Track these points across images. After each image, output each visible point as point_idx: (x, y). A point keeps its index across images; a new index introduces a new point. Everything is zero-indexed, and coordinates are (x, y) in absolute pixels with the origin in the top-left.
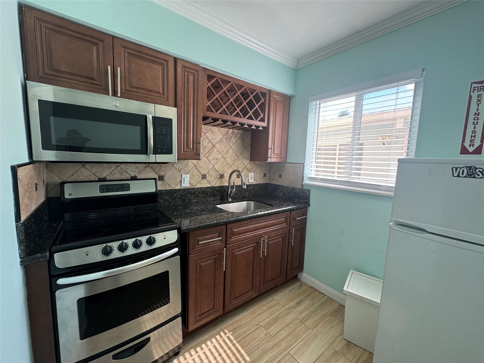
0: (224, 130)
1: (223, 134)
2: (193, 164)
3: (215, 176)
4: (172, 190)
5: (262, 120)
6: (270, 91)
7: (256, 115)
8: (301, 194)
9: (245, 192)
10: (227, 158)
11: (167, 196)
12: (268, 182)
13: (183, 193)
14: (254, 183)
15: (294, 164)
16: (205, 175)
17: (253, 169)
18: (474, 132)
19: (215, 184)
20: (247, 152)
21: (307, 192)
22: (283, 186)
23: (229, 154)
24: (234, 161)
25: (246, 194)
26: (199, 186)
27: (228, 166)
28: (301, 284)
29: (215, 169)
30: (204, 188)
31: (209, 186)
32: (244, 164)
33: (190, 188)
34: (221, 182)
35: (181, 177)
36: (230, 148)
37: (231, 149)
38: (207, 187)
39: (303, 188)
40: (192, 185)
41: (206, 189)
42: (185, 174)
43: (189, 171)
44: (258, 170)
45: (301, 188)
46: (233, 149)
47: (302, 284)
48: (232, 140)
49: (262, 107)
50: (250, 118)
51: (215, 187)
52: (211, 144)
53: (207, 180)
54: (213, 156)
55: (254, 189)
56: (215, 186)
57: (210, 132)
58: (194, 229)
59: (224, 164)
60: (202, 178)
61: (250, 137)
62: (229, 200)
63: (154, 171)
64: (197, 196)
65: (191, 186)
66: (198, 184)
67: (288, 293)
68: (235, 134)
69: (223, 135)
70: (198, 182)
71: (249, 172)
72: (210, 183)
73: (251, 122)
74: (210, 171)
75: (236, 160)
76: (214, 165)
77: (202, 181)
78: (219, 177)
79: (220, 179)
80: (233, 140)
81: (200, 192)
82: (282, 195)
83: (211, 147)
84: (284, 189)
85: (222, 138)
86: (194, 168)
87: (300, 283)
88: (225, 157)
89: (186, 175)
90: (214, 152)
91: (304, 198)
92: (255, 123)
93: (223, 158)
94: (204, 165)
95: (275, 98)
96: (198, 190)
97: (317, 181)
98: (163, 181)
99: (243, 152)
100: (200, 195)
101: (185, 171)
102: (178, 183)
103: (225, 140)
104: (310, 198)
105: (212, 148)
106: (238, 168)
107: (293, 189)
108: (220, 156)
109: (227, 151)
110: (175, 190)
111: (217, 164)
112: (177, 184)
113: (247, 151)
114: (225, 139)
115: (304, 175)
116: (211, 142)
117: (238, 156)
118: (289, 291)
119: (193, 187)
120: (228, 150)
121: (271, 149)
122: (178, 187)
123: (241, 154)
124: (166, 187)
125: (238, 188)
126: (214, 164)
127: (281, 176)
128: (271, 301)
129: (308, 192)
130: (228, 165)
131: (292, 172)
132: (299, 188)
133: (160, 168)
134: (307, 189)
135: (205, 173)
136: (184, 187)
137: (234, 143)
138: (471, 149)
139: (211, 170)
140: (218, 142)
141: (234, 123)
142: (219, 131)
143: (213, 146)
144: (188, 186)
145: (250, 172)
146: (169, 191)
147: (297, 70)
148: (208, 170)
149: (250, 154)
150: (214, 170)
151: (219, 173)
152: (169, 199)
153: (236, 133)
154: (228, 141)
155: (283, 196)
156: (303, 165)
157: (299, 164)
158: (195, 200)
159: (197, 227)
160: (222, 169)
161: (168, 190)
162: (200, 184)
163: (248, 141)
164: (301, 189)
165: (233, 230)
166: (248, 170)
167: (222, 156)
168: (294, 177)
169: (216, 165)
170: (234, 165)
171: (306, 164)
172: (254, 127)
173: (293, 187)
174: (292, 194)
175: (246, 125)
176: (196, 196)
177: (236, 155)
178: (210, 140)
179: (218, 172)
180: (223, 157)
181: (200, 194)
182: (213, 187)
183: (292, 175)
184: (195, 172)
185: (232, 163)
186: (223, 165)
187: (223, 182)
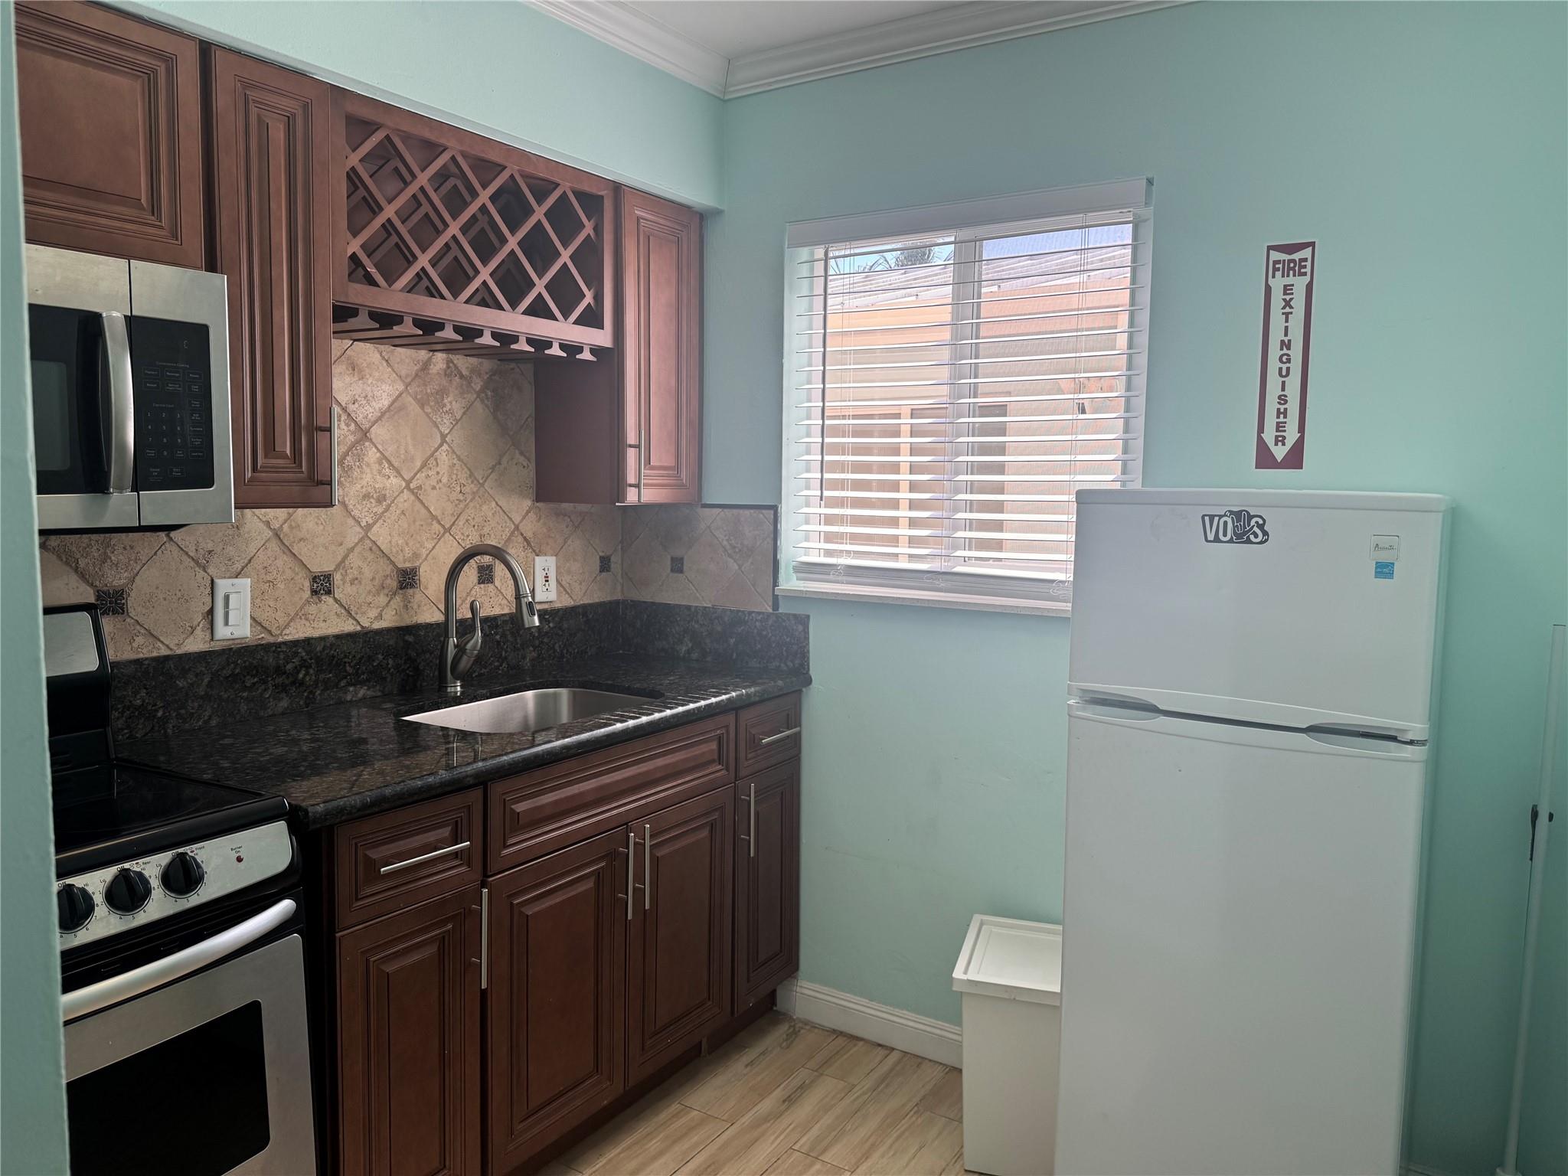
0: (408, 358)
1: (407, 376)
2: (268, 524)
3: (373, 579)
4: (167, 658)
5: (591, 318)
6: (617, 188)
7: (564, 294)
8: (773, 638)
9: (518, 649)
10: (429, 489)
11: (143, 693)
12: (618, 596)
13: (225, 672)
14: (558, 605)
15: (735, 511)
16: (328, 577)
17: (549, 537)
18: (1283, 399)
19: (376, 618)
20: (522, 459)
21: (795, 627)
22: (693, 609)
23: (438, 473)
24: (462, 506)
25: (524, 658)
26: (298, 631)
27: (436, 527)
28: (792, 1030)
29: (374, 548)
30: (322, 639)
31: (349, 627)
32: (511, 519)
33: (257, 646)
34: (406, 607)
35: (209, 590)
36: (440, 441)
37: (445, 447)
38: (338, 637)
39: (780, 611)
40: (265, 628)
41: (332, 645)
42: (229, 578)
43: (250, 561)
44: (576, 544)
45: (771, 611)
46: (454, 446)
47: (797, 1029)
48: (448, 407)
49: (588, 258)
50: (538, 310)
51: (380, 632)
52: (348, 425)
53: (336, 600)
54: (364, 483)
55: (561, 633)
56: (377, 626)
57: (344, 367)
58: (359, 810)
59: (414, 521)
60: (314, 592)
61: (529, 391)
62: (449, 690)
63: (76, 570)
64: (293, 683)
65: (263, 635)
66: (292, 624)
67: (745, 1072)
68: (462, 376)
69: (403, 381)
70: (292, 614)
71: (534, 551)
72: (353, 613)
73: (541, 328)
74: (351, 556)
75: (471, 501)
76: (369, 527)
77: (312, 609)
78: (395, 584)
79: (401, 591)
80: (454, 404)
81: (305, 661)
82: (689, 652)
83: (352, 438)
84: (697, 622)
85: (400, 395)
86: (274, 545)
87: (790, 1027)
88: (420, 488)
89: (235, 581)
90: (368, 465)
91: (784, 653)
92: (562, 331)
93: (412, 491)
94: (321, 527)
95: (638, 219)
96: (296, 654)
97: (831, 577)
98: (120, 618)
99: (504, 460)
100: (305, 675)
101: (230, 560)
102: (195, 623)
103: (413, 407)
104: (808, 651)
105: (353, 446)
106: (481, 536)
107: (739, 618)
108: (395, 482)
109: (428, 459)
110: (180, 657)
111: (381, 521)
112: (193, 629)
113: (522, 453)
114: (415, 399)
115: (778, 557)
116: (349, 415)
117: (481, 482)
118: (747, 1066)
119: (271, 640)
120: (432, 455)
121: (638, 446)
122: (196, 644)
123: (493, 468)
124: (135, 645)
125: (488, 633)
126: (370, 521)
127: (682, 564)
128: (677, 1115)
129: (800, 628)
130: (434, 522)
131: (728, 547)
132: (763, 613)
133: (105, 553)
134: (795, 616)
135: (327, 567)
136: (225, 643)
137: (458, 417)
138: (1280, 452)
139: (353, 548)
140: (383, 414)
141: (469, 333)
142: (385, 364)
143: (359, 435)
144: (248, 634)
145: (540, 551)
146: (154, 664)
147: (725, 101)
148: (341, 552)
149: (533, 466)
150: (371, 549)
151: (392, 563)
152: (155, 705)
153: (465, 372)
154: (429, 410)
155: (695, 656)
156: (772, 512)
157: (757, 511)
158: (284, 703)
159: (369, 800)
160: (407, 544)
161: (146, 662)
162: (303, 622)
163: (523, 405)
164: (769, 615)
165: (513, 807)
166: (529, 543)
167: (404, 484)
168: (738, 565)
169: (378, 525)
170: (461, 523)
171: (784, 509)
172: (555, 351)
173: (738, 611)
174: (732, 641)
175: (523, 339)
176: (287, 682)
177: (471, 475)
178: (343, 404)
179: (389, 559)
180: (408, 487)
181: (307, 673)
182: (366, 633)
183: (730, 556)
184: (279, 563)
185: (453, 514)
186: (409, 526)
187: (415, 607)
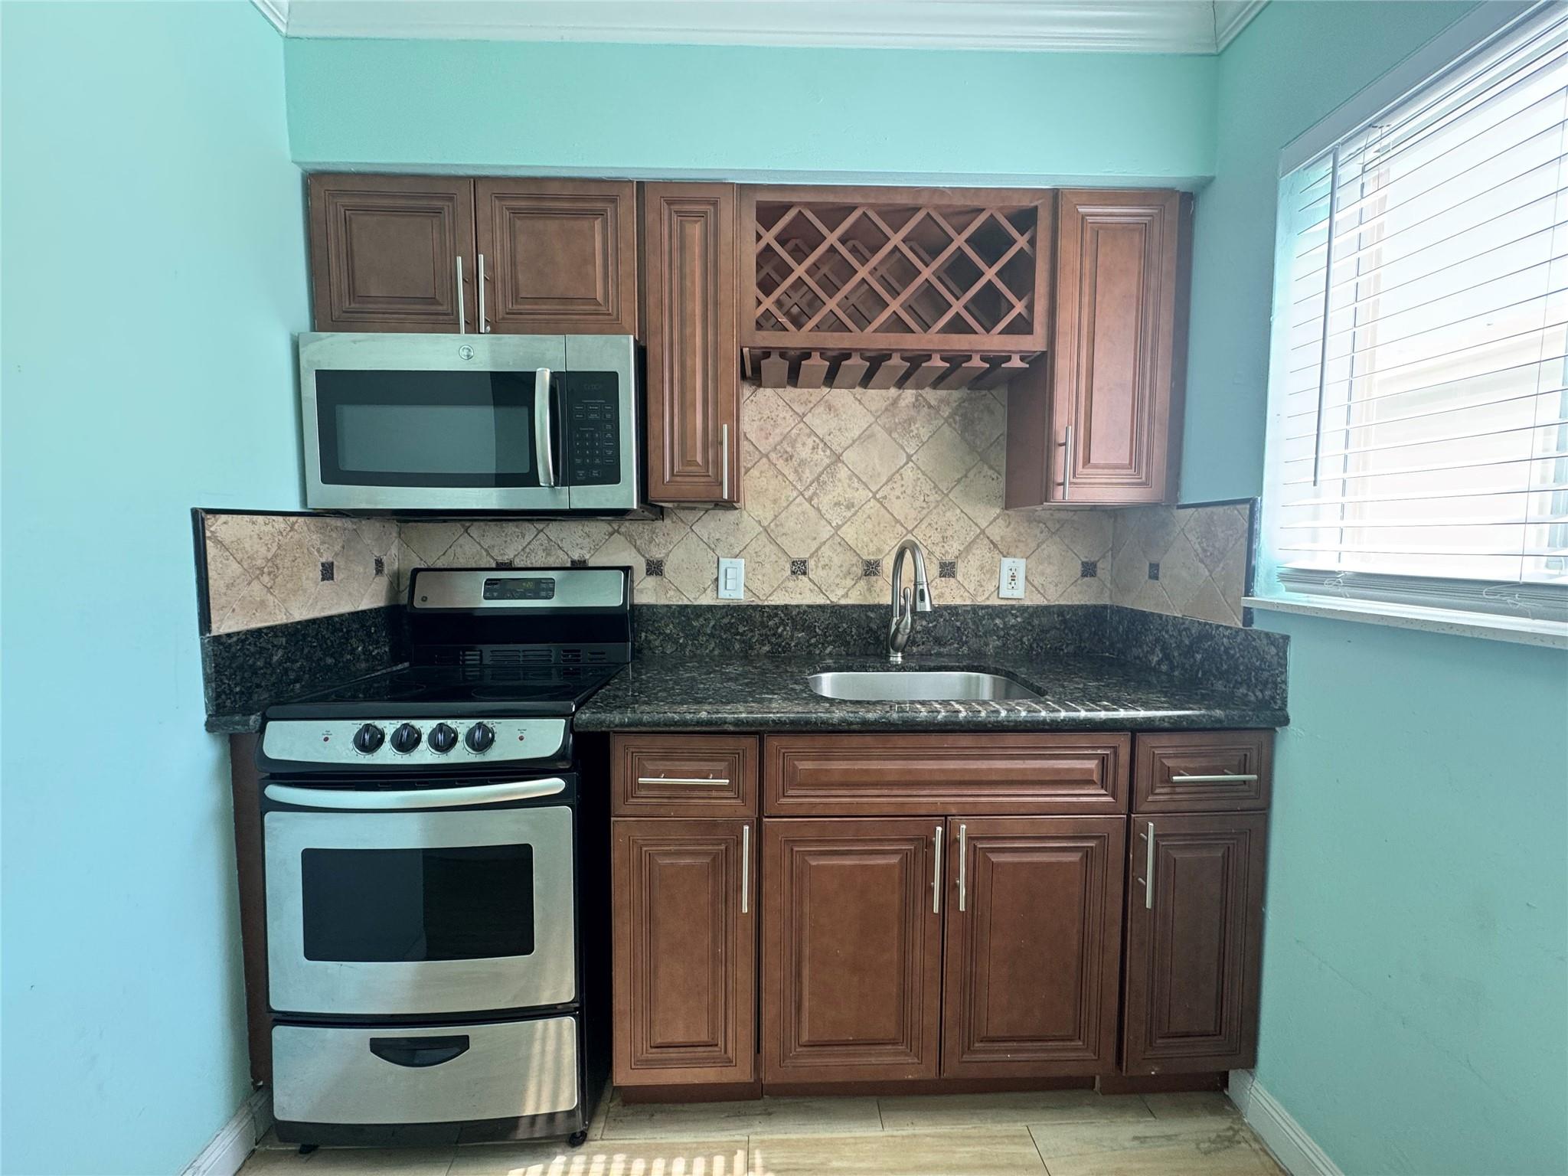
0: (877, 397)
1: (876, 411)
2: (759, 522)
3: (841, 566)
4: (687, 606)
6: (1055, 194)
8: (1241, 659)
9: (980, 636)
10: (894, 499)
11: (671, 626)
12: (1106, 601)
13: (724, 620)
14: (1027, 603)
15: (1209, 510)
16: (804, 562)
17: (1019, 541)
19: (843, 596)
20: (990, 472)
21: (1266, 649)
22: (1164, 618)
23: (902, 486)
24: (925, 512)
25: (987, 645)
26: (779, 599)
27: (899, 528)
28: (1231, 1133)
29: (842, 542)
30: (798, 606)
31: (820, 600)
32: (976, 524)
33: (748, 606)
34: (869, 590)
35: (716, 565)
36: (905, 460)
37: (911, 464)
38: (809, 606)
39: (1255, 627)
40: (755, 594)
41: (805, 612)
42: (732, 557)
43: (745, 548)
44: (1051, 548)
45: (1240, 626)
46: (919, 463)
47: (1237, 1138)
48: (915, 431)
49: (1019, 271)
50: (956, 327)
51: (845, 607)
52: (824, 451)
53: (810, 579)
54: (835, 494)
55: (1030, 628)
56: (843, 602)
57: (822, 408)
59: (879, 524)
60: (793, 573)
61: (1001, 412)
62: (891, 659)
63: (635, 547)
64: (774, 635)
65: (753, 599)
66: (775, 593)
68: (930, 407)
69: (874, 416)
70: (776, 586)
71: (1002, 553)
72: (824, 591)
73: (959, 342)
74: (823, 548)
75: (935, 508)
76: (839, 527)
77: (791, 584)
78: (860, 572)
79: (865, 577)
80: (922, 429)
81: (783, 620)
82: (1159, 663)
83: (827, 461)
84: (1167, 632)
85: (870, 426)
86: (763, 537)
88: (885, 497)
89: (733, 560)
90: (840, 480)
91: (1253, 679)
93: (878, 500)
94: (800, 526)
95: (1083, 217)
96: (776, 615)
97: (1325, 588)
98: (659, 578)
99: (971, 475)
100: (783, 631)
101: (731, 546)
102: (706, 586)
103: (881, 435)
104: (1285, 682)
105: (828, 466)
106: (943, 537)
107: (1206, 633)
108: (864, 494)
109: (894, 475)
110: (695, 607)
111: (849, 523)
112: (705, 590)
113: (991, 467)
114: (884, 428)
115: (1253, 562)
116: (825, 444)
117: (945, 492)
119: (760, 603)
120: (897, 472)
121: (1065, 444)
122: (706, 600)
123: (959, 481)
124: (668, 596)
125: (948, 618)
126: (840, 523)
127: (1158, 570)
128: (1012, 1138)
129: (1273, 650)
130: (898, 525)
131: (1200, 551)
132: (1231, 628)
133: (652, 537)
134: (1267, 635)
135: (804, 556)
136: (727, 601)
137: (925, 440)
139: (825, 542)
140: (854, 442)
141: (877, 358)
142: (857, 403)
143: (834, 458)
144: (742, 598)
145: (1008, 553)
146: (678, 609)
147: (1219, 55)
148: (814, 546)
149: (1003, 479)
150: (840, 544)
151: (858, 555)
152: (678, 635)
153: (933, 403)
154: (895, 435)
155: (1164, 668)
156: (1248, 506)
157: (1232, 507)
158: (767, 648)
160: (872, 541)
161: (674, 607)
162: (784, 592)
163: (995, 426)
164: (1238, 631)
165: (796, 762)
166: (995, 546)
167: (871, 495)
168: (1209, 571)
169: (846, 525)
170: (923, 527)
171: (1268, 503)
172: (978, 363)
173: (1206, 624)
174: (1198, 657)
175: (932, 356)
176: (769, 633)
177: (936, 486)
178: (821, 437)
179: (855, 551)
180: (874, 497)
181: (785, 629)
182: (834, 606)
183: (1201, 561)
184: (767, 550)
185: (915, 519)
186: (874, 526)
187: (878, 590)
